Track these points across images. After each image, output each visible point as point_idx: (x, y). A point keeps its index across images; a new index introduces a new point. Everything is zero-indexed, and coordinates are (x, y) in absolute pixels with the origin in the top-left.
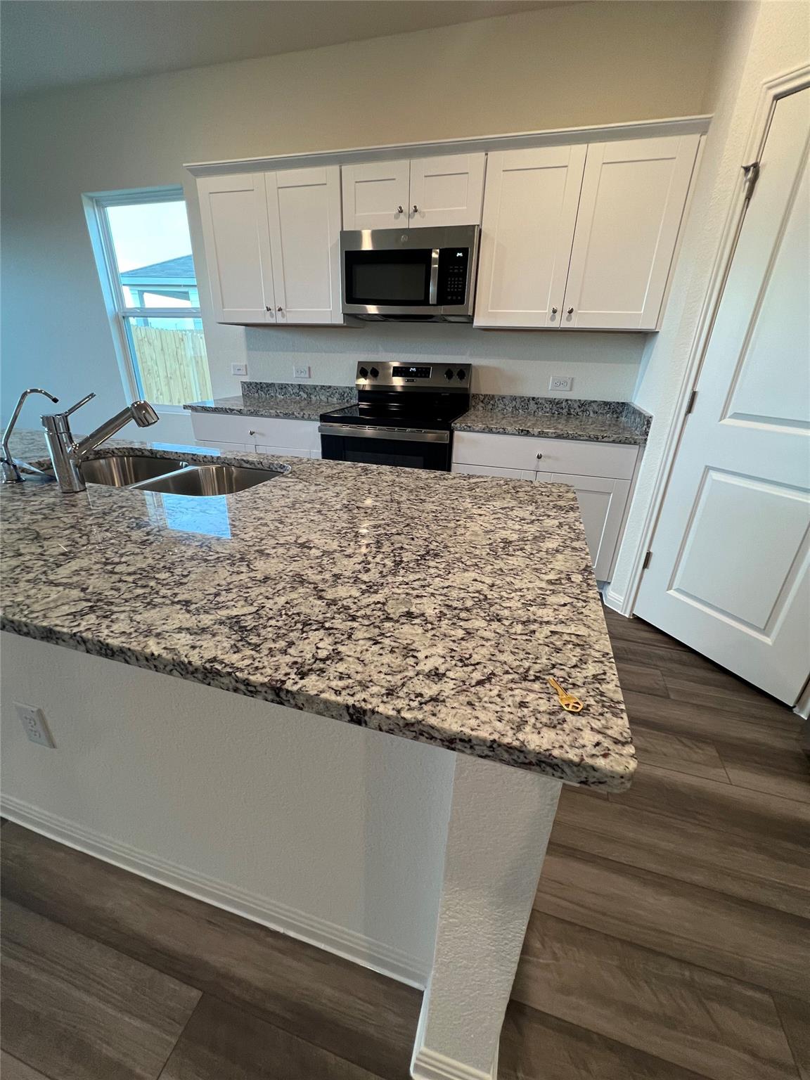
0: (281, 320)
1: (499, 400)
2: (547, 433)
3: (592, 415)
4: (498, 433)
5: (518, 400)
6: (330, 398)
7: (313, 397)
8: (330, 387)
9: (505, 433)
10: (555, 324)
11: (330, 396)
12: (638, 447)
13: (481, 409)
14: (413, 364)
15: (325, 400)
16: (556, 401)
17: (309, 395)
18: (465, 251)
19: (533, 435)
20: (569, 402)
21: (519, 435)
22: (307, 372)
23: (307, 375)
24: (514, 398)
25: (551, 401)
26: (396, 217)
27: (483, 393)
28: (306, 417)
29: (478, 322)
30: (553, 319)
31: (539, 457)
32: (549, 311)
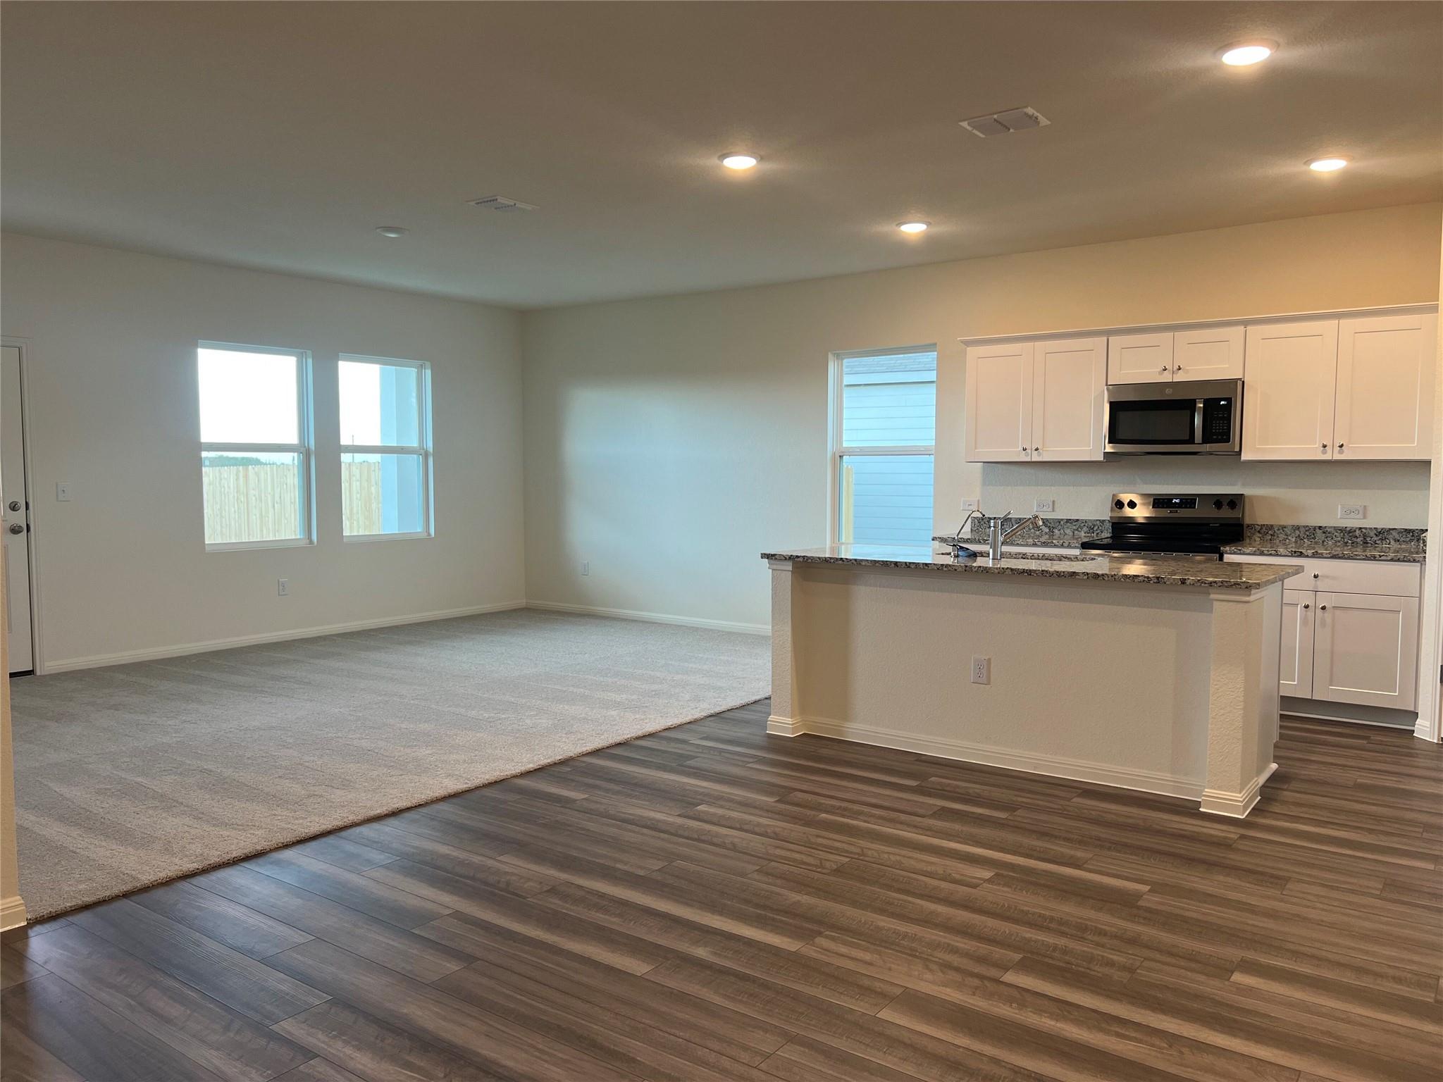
0: (1036, 458)
1: (1278, 530)
2: (1322, 554)
3: (1392, 542)
4: (1271, 555)
5: (1302, 530)
6: (1076, 532)
7: (1056, 531)
8: (1078, 520)
9: (1277, 555)
10: (1328, 457)
11: (1077, 530)
12: (1419, 564)
13: (1258, 539)
14: (1177, 496)
15: (1071, 534)
16: (1348, 529)
17: (1051, 530)
18: (1229, 400)
19: (1307, 556)
20: (1363, 530)
21: (1292, 556)
22: (1051, 506)
23: (1050, 509)
24: (1298, 528)
25: (1342, 530)
26: (1160, 373)
27: (1259, 523)
28: (1065, 545)
29: (1244, 457)
30: (1324, 452)
31: (1316, 577)
32: (1318, 445)
